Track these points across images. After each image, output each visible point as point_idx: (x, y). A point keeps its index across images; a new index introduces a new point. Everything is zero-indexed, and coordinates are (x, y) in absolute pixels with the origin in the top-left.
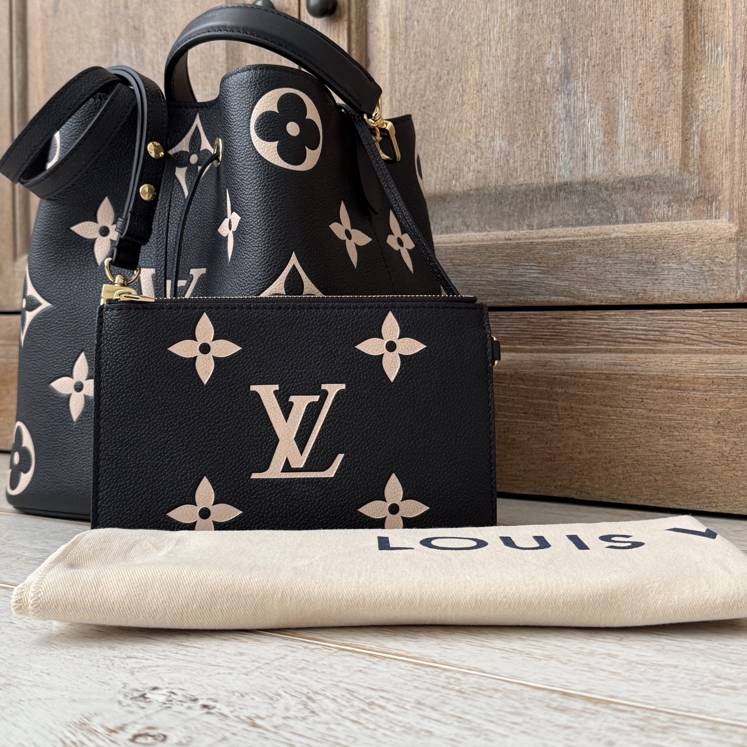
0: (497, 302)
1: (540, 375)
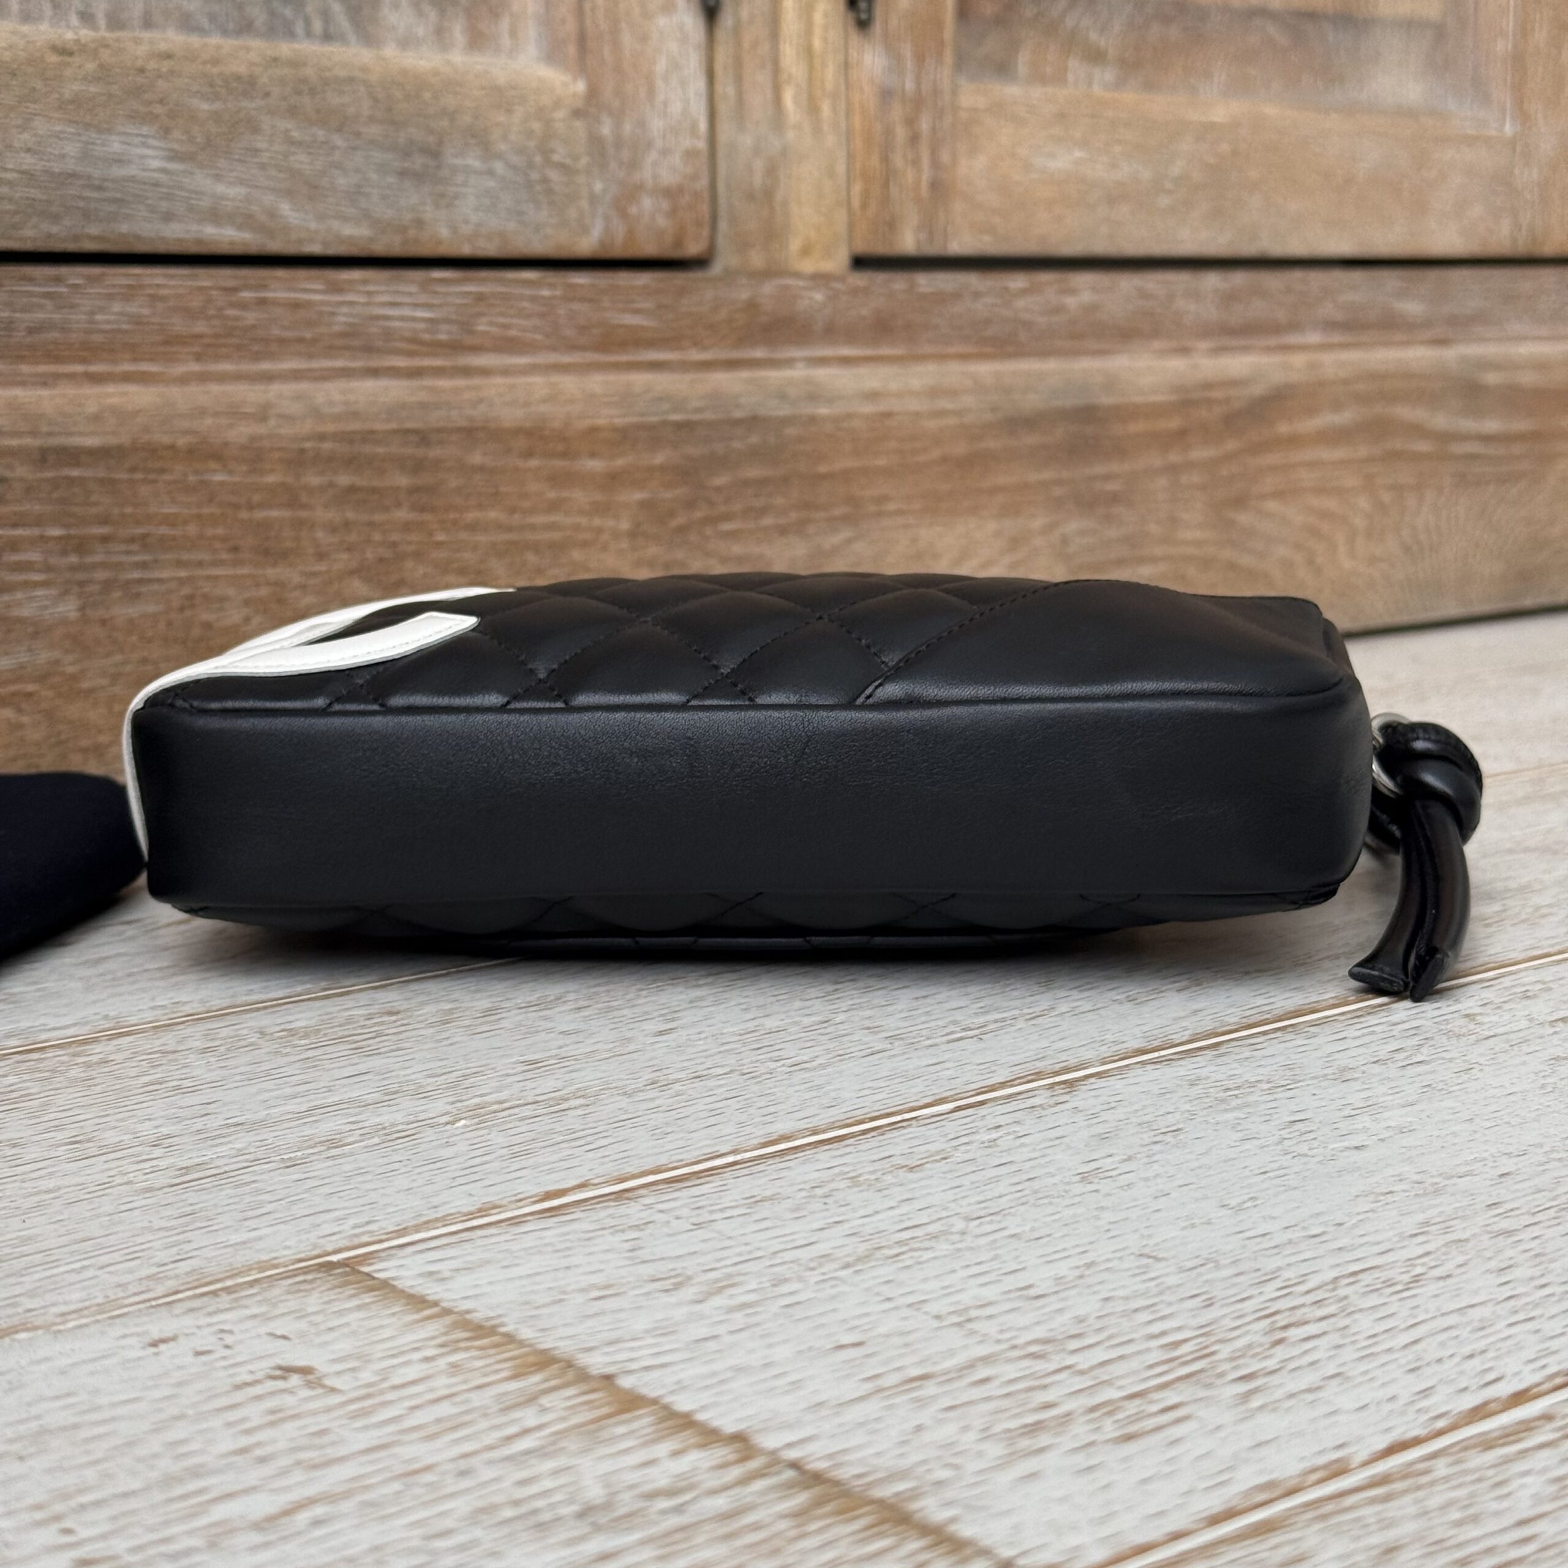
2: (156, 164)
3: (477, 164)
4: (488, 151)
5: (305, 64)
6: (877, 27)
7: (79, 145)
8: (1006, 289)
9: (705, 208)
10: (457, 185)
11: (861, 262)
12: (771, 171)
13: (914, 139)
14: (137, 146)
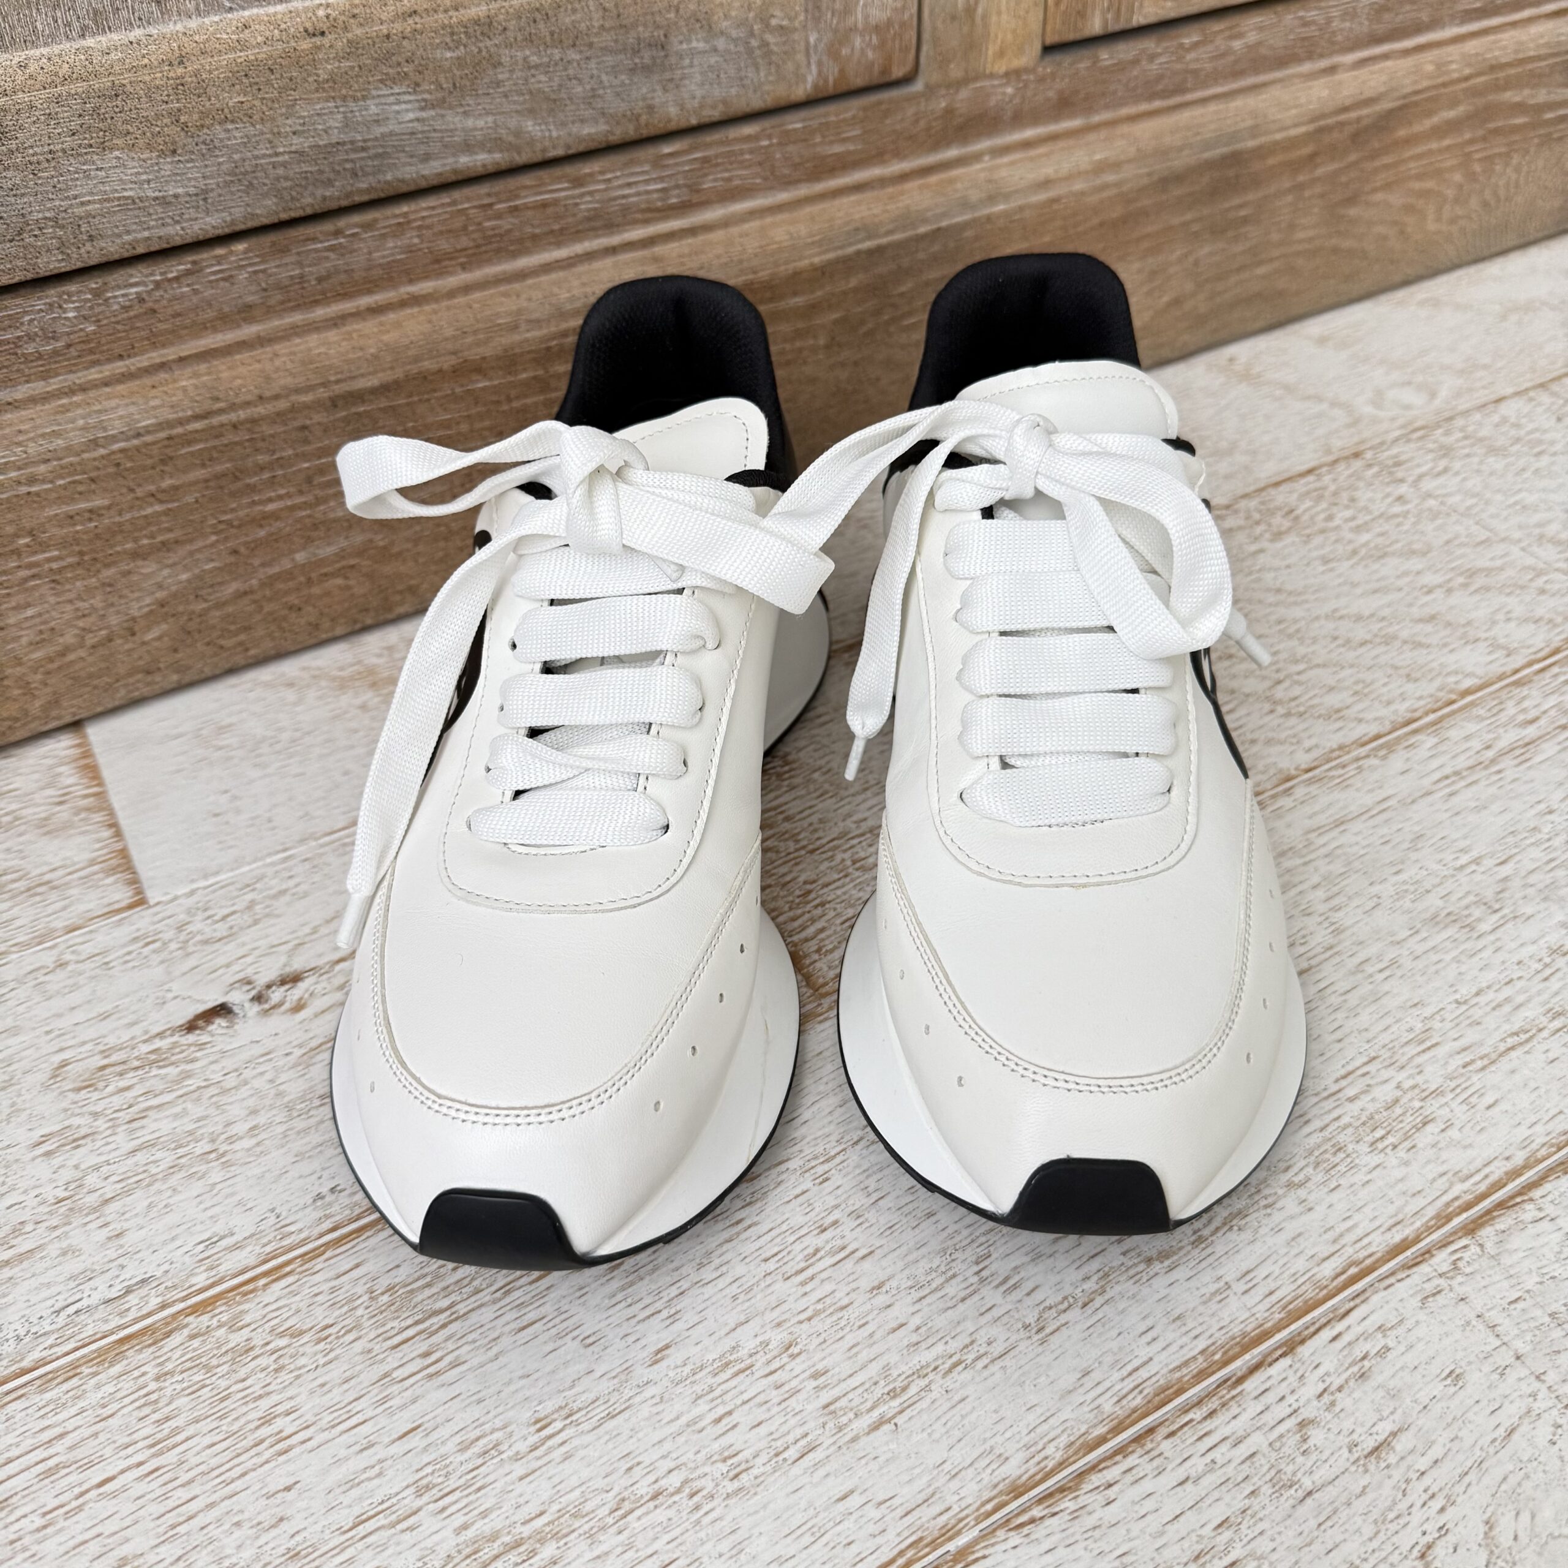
0: (331, 198)
1: (517, 350)
2: (411, 116)
4: (711, 31)
8: (1181, 45)
9: (911, 35)
10: (683, 68)
11: (1050, 49)
14: (390, 104)
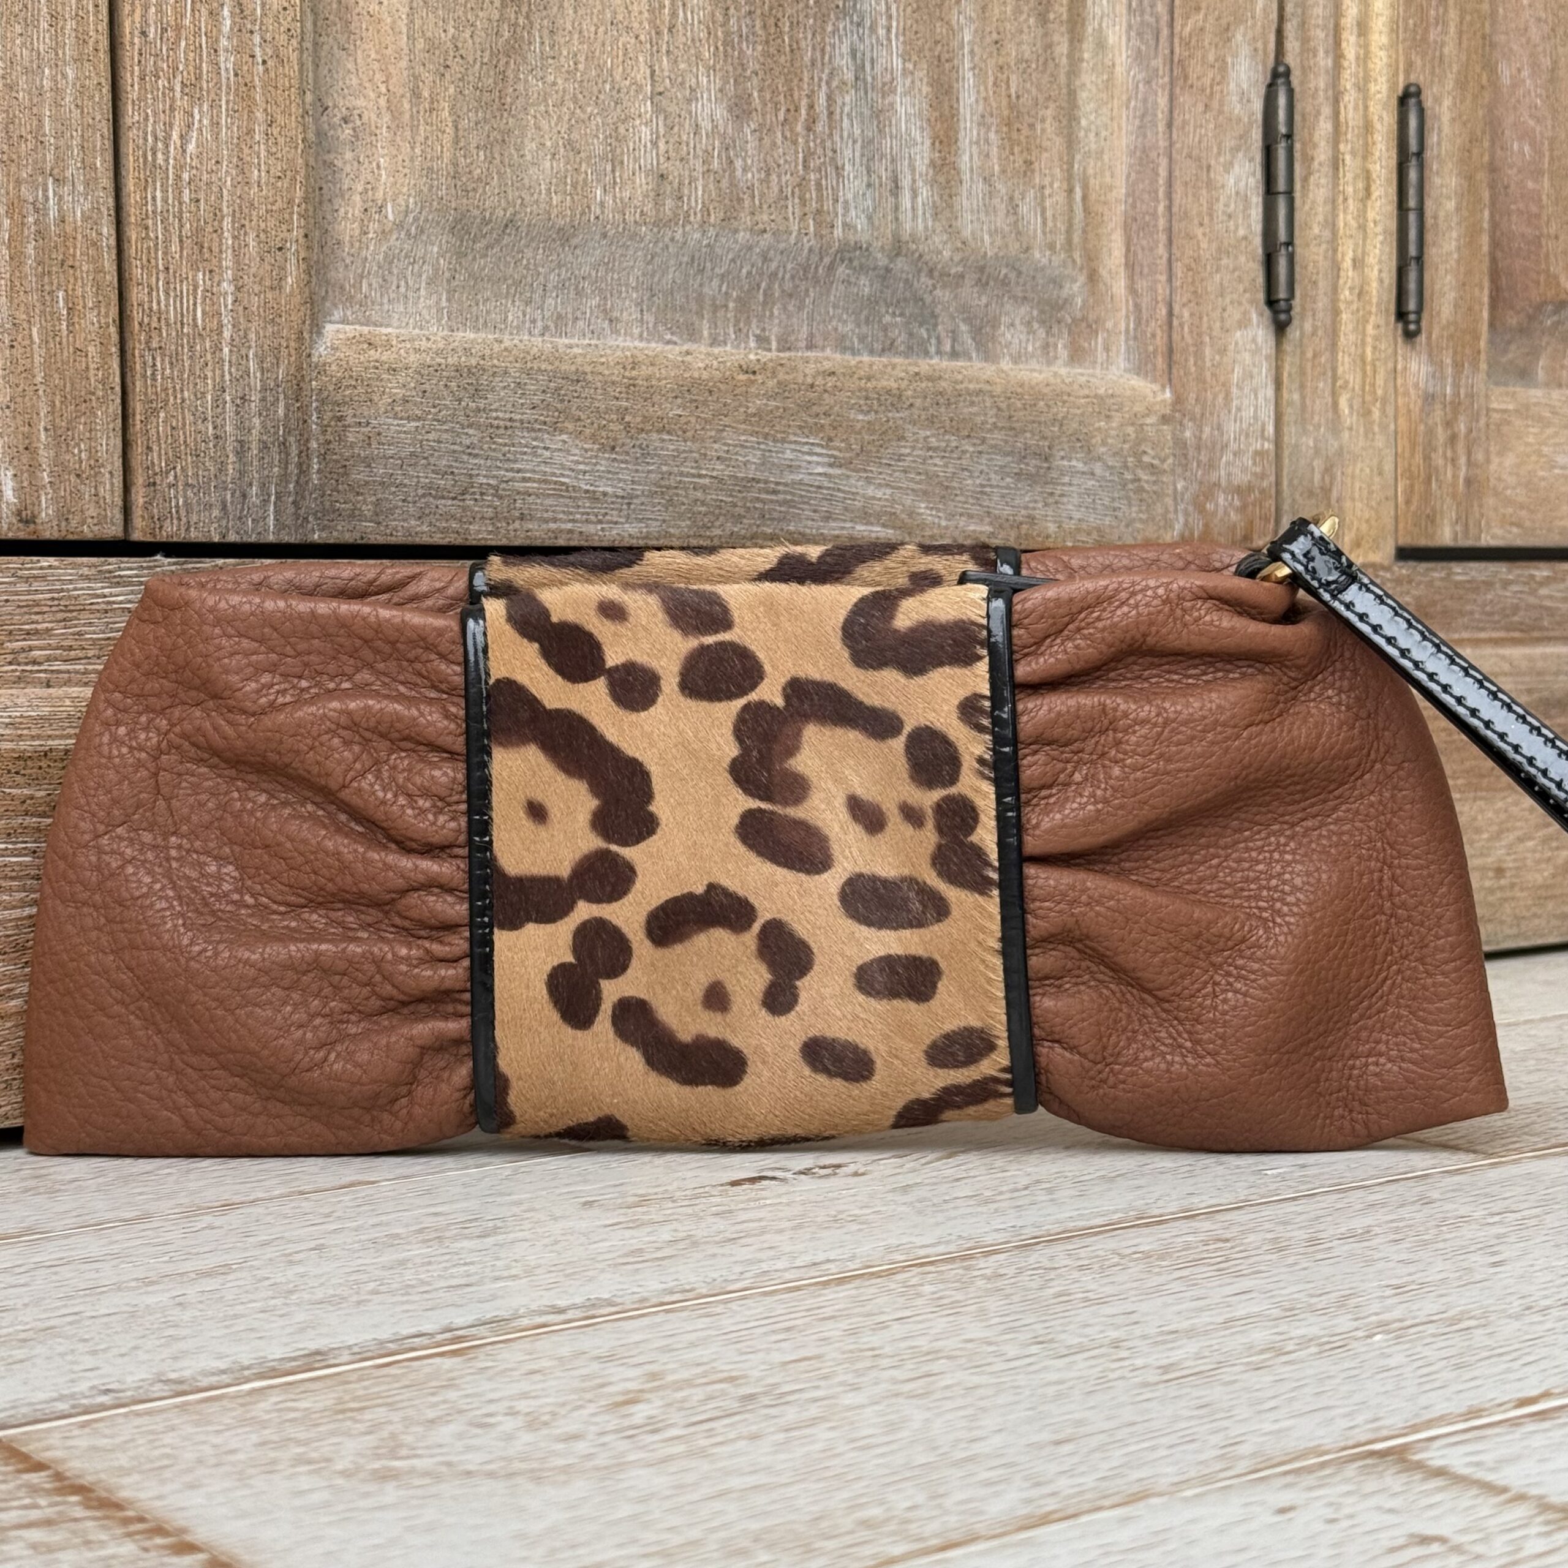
2: (820, 470)
3: (1080, 466)
4: (1090, 455)
5: (940, 378)
6: (1423, 338)
7: (759, 453)
8: (1532, 577)
9: (1270, 504)
10: (1064, 484)
11: (1405, 554)
12: (1328, 470)
13: (1453, 439)
14: (803, 453)
